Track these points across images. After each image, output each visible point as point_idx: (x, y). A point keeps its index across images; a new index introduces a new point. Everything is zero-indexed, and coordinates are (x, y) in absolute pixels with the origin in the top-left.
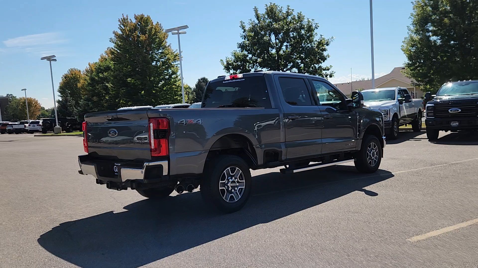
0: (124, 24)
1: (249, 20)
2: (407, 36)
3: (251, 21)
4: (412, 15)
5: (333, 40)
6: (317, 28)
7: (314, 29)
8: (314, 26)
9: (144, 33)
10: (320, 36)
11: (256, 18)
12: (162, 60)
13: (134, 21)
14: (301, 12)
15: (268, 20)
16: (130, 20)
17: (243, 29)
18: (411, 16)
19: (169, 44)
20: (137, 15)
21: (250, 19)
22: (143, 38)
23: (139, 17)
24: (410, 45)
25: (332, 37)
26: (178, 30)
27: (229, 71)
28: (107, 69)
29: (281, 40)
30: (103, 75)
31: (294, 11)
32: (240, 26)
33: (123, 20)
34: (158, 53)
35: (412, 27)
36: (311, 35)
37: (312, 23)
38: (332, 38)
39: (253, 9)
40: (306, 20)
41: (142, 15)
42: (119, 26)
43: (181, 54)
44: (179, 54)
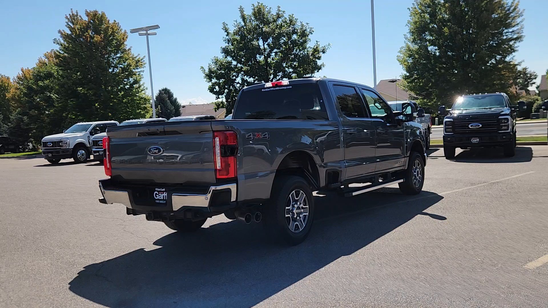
0: (73, 21)
1: (234, 21)
2: (404, 45)
4: (409, 22)
5: (329, 47)
6: (312, 34)
7: (309, 34)
8: (308, 30)
9: (97, 32)
10: (316, 43)
11: (242, 19)
12: (121, 66)
13: (86, 18)
14: (293, 15)
15: (255, 22)
16: (80, 16)
17: (226, 31)
18: (408, 24)
19: (129, 47)
20: (89, 12)
22: (97, 38)
23: (92, 14)
24: (408, 55)
26: (147, 31)
27: (211, 81)
28: (49, 75)
29: (272, 45)
30: (44, 83)
31: (285, 13)
32: (222, 29)
33: (72, 17)
34: (116, 58)
35: (409, 36)
36: (305, 42)
37: (306, 28)
38: (329, 45)
39: (238, 8)
40: (299, 23)
41: (96, 11)
42: (66, 24)
43: (144, 60)
44: (141, 60)
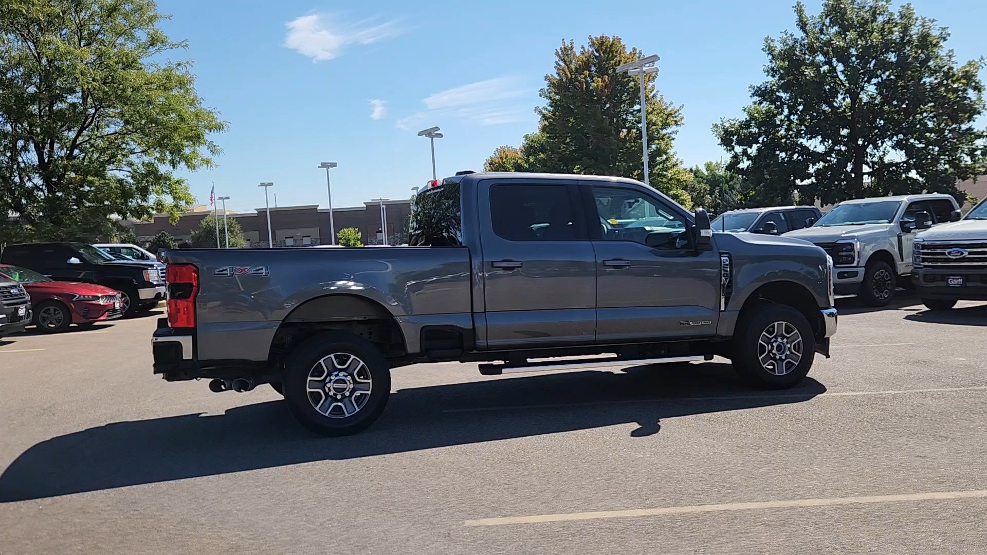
0: (566, 58)
1: (782, 33)
3: (786, 35)
5: (983, 65)
6: (945, 40)
7: (938, 42)
8: (935, 33)
9: (602, 72)
11: (800, 26)
13: (588, 49)
14: (909, 4)
15: (832, 28)
17: (770, 53)
20: (594, 39)
21: (783, 31)
22: (597, 83)
23: (598, 42)
25: (982, 58)
26: (641, 66)
27: (733, 148)
31: (891, 4)
32: (763, 49)
33: (564, 51)
34: (632, 112)
36: (932, 57)
37: (930, 29)
38: (980, 61)
39: (793, 7)
40: (917, 22)
41: (603, 36)
42: (556, 65)
43: (680, 112)
44: (676, 112)
